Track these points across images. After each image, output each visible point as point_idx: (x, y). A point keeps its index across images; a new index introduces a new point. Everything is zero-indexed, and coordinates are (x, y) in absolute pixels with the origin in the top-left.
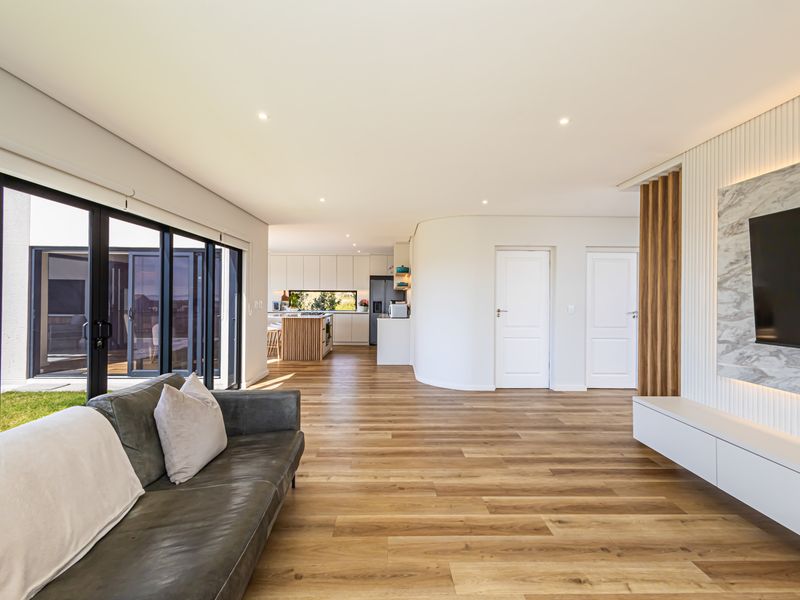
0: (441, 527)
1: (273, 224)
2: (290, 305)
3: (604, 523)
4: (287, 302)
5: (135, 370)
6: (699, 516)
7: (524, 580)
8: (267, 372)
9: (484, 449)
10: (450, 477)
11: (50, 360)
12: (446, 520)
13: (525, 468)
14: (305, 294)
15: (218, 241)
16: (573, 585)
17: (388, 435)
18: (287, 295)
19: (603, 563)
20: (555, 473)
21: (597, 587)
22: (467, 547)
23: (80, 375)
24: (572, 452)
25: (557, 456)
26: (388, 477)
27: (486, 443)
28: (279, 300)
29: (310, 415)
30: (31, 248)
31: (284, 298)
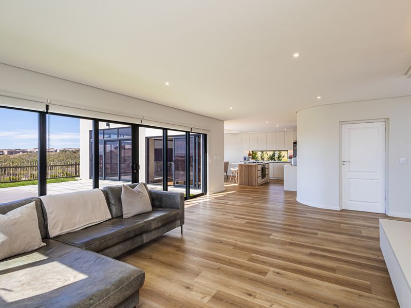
0: (218, 259)
1: (226, 120)
2: (252, 158)
3: (303, 281)
4: (251, 157)
5: (176, 184)
6: (380, 297)
7: (226, 286)
8: (224, 189)
9: (285, 236)
10: (249, 243)
11: (155, 179)
12: (224, 257)
13: (295, 248)
14: (265, 152)
15: (190, 131)
16: (246, 295)
17: (243, 222)
18: (251, 153)
19: (275, 294)
20: (311, 254)
21: (256, 300)
22: (219, 269)
23: (161, 185)
24: (340, 248)
25: (326, 248)
26: (221, 237)
27: (290, 234)
28: (247, 156)
29: (221, 209)
30: (146, 137)
31: (249, 155)
